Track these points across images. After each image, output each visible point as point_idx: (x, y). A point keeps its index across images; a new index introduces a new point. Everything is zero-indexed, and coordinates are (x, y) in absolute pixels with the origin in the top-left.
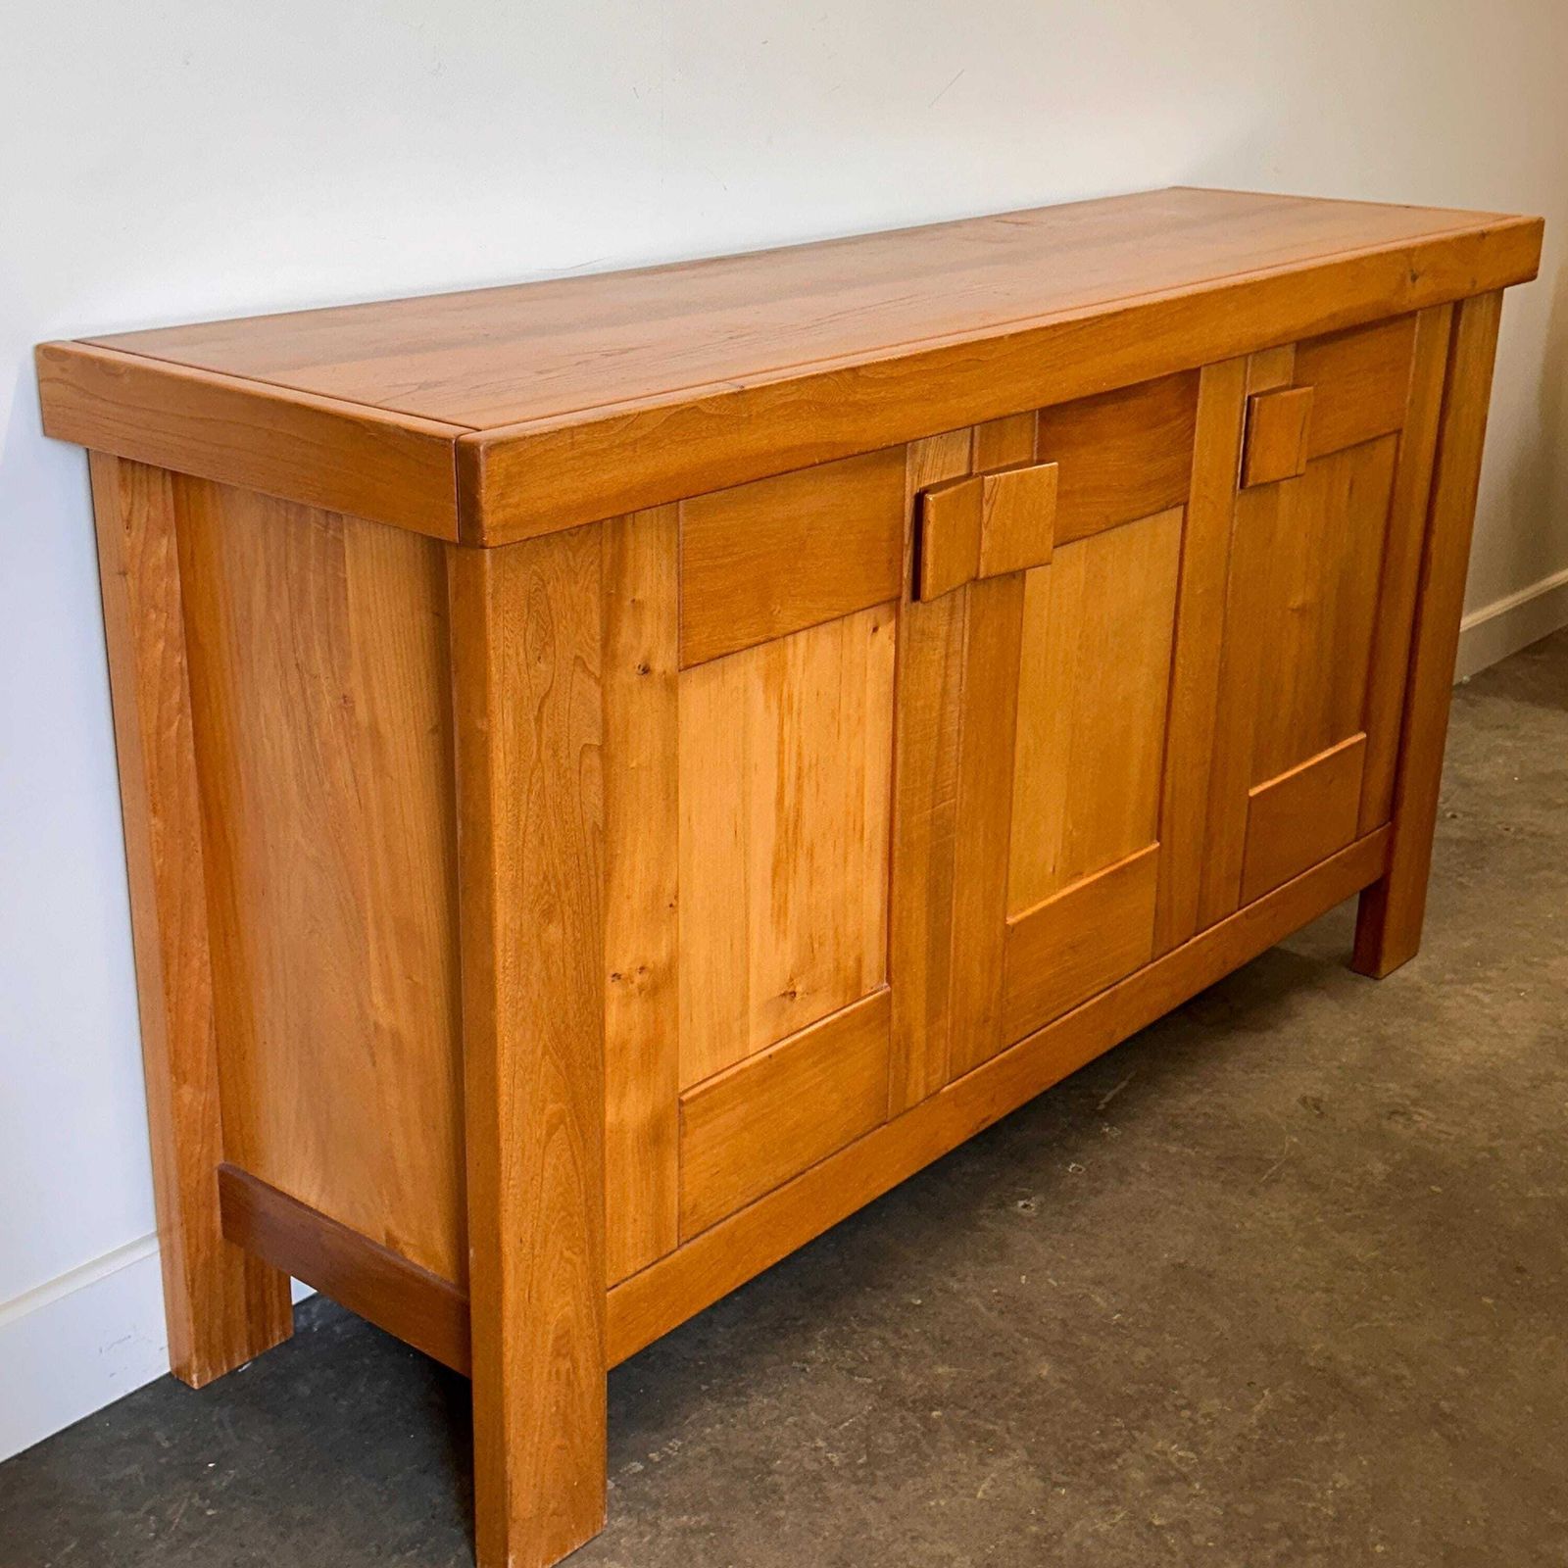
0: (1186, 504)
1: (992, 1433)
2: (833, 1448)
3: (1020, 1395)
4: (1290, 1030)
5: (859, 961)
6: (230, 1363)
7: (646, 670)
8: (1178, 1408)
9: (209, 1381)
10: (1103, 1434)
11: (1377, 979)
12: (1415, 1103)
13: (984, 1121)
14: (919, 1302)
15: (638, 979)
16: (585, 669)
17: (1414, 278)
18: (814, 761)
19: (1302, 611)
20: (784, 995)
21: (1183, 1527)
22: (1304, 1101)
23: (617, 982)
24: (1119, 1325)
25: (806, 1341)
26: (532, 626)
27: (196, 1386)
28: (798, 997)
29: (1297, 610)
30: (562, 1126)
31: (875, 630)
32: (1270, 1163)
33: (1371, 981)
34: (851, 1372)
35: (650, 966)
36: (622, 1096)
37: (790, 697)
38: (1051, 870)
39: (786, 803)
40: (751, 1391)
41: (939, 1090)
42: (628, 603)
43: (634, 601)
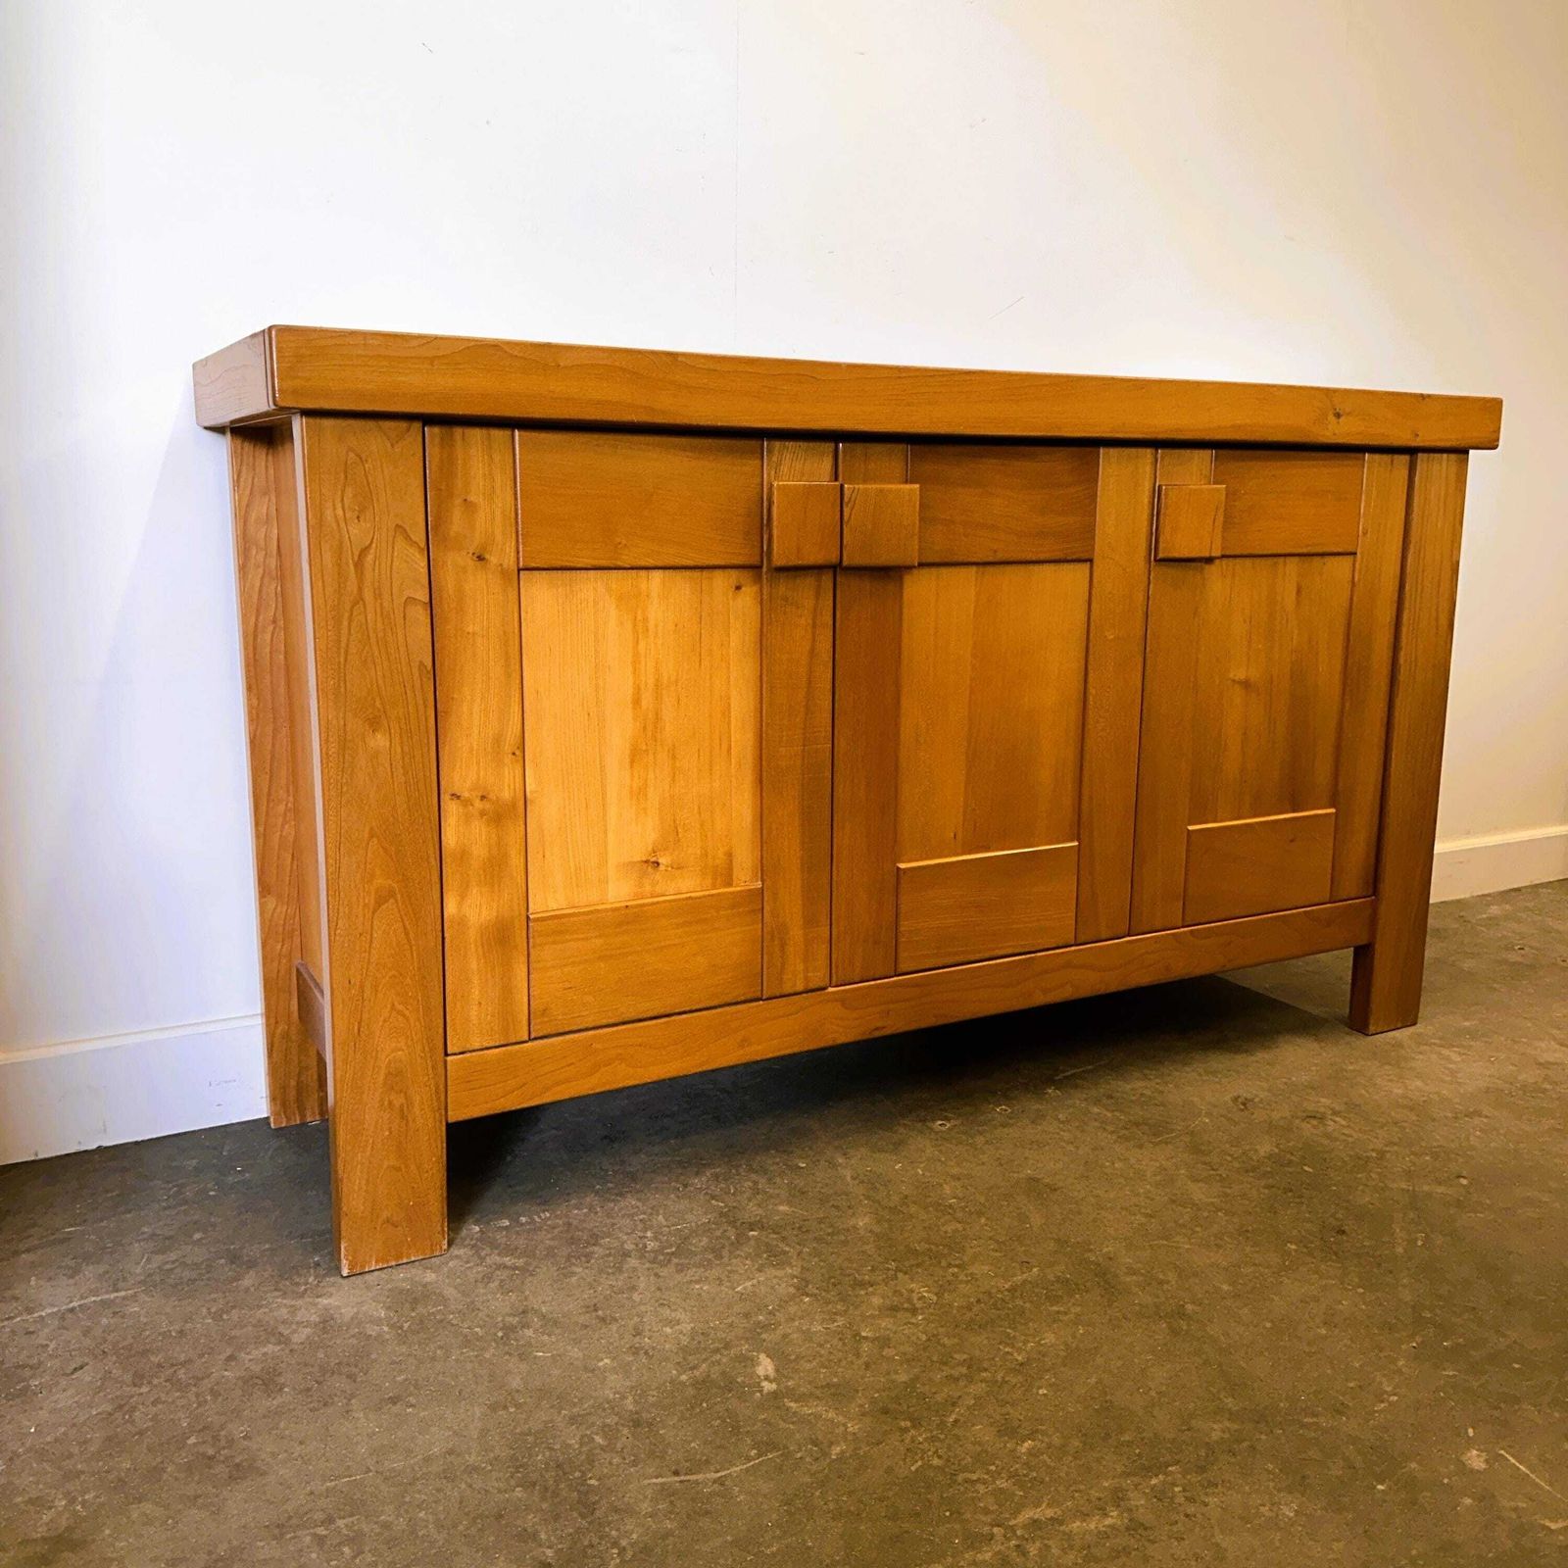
0: (1091, 561)
1: (785, 1253)
2: (655, 1238)
3: (829, 1234)
4: (1261, 1056)
5: (730, 855)
6: (302, 1116)
7: (480, 558)
8: (950, 1265)
9: (283, 1125)
10: (873, 1270)
11: (1368, 1035)
12: (1335, 1113)
13: (877, 1029)
14: (804, 1165)
15: (478, 804)
16: (407, 537)
17: (1338, 416)
18: (673, 678)
19: (1246, 685)
20: (646, 862)
21: (883, 1342)
22: (1235, 1099)
23: (456, 801)
24: (950, 1206)
25: (697, 1174)
26: (349, 492)
27: (272, 1126)
28: (662, 868)
29: (1240, 683)
30: (392, 901)
31: (738, 588)
32: (1172, 1131)
33: (1361, 1036)
34: (713, 1197)
35: (492, 796)
36: (463, 897)
37: (645, 620)
38: (952, 835)
39: (644, 703)
40: (629, 1195)
41: (825, 989)
42: (458, 501)
43: (465, 500)
